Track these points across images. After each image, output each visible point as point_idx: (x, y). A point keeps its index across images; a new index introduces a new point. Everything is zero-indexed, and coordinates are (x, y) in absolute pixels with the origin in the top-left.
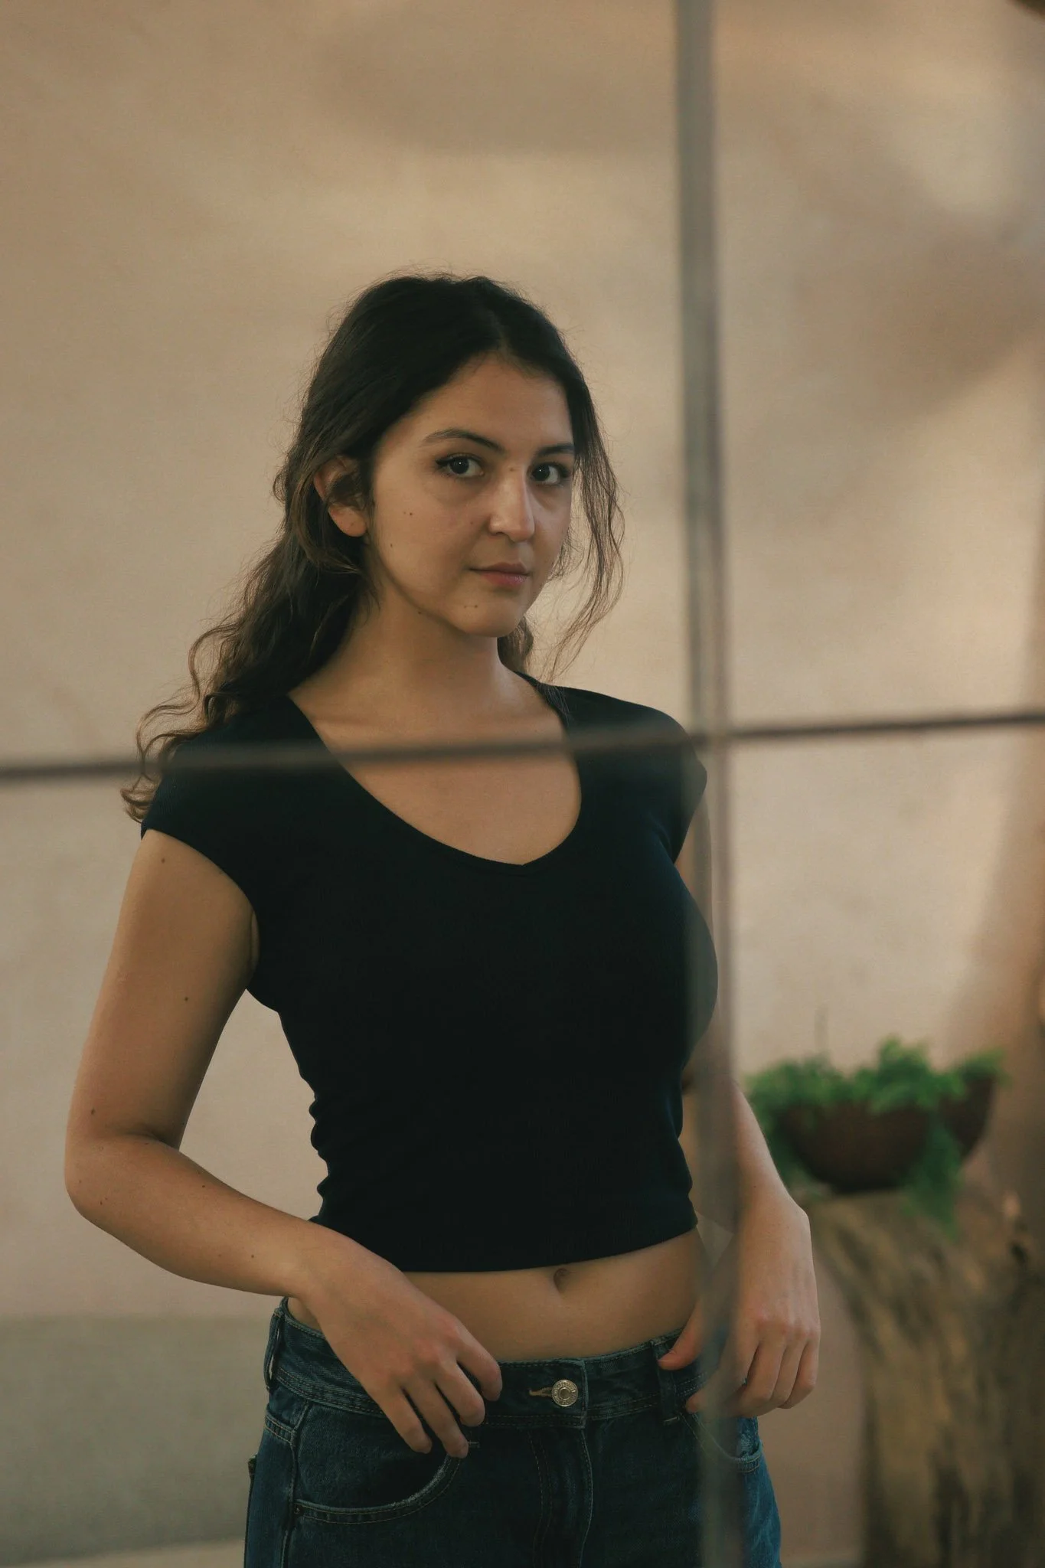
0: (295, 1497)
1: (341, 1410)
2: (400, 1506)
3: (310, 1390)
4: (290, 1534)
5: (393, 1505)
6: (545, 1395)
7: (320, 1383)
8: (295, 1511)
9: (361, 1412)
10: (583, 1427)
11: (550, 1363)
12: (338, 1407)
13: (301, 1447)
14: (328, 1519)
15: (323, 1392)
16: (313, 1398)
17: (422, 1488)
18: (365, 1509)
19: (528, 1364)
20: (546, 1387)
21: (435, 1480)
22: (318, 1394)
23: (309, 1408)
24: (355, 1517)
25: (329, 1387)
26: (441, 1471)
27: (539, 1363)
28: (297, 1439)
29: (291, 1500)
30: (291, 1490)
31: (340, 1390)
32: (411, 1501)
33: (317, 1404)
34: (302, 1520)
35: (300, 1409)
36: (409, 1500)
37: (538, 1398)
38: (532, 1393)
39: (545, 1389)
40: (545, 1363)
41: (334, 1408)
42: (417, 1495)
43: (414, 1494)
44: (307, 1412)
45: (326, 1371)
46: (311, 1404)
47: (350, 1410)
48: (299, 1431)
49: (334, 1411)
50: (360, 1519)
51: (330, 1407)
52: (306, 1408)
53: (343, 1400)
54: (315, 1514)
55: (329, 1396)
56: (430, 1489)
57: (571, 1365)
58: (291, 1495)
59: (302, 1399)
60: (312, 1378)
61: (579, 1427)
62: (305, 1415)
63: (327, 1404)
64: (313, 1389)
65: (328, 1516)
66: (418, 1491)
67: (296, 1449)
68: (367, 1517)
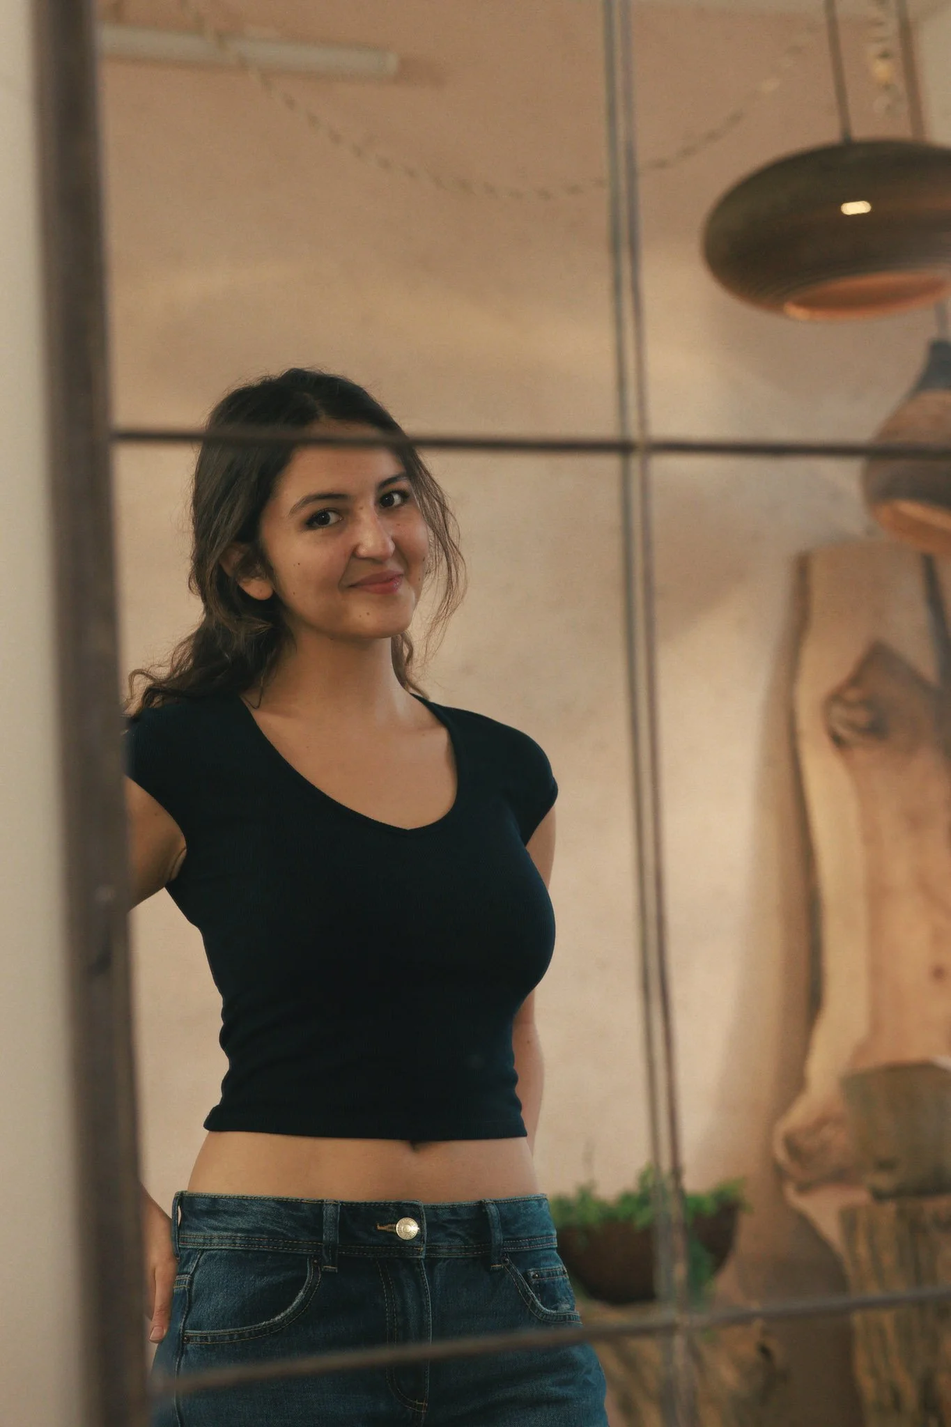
0: (184, 1328)
1: (225, 1249)
2: (269, 1324)
3: (201, 1240)
4: (180, 1359)
5: (263, 1324)
6: (390, 1230)
7: (209, 1233)
8: (183, 1339)
9: (240, 1248)
10: (422, 1257)
11: (394, 1203)
12: (223, 1247)
13: (194, 1287)
14: (209, 1340)
15: (211, 1239)
16: (203, 1246)
17: (286, 1309)
18: (239, 1329)
19: (376, 1203)
20: (392, 1224)
21: (297, 1301)
22: (208, 1241)
23: (201, 1256)
24: (231, 1336)
25: (215, 1234)
26: (301, 1293)
27: (385, 1204)
28: (191, 1283)
29: (181, 1332)
30: (182, 1325)
31: (225, 1234)
32: (278, 1320)
33: (207, 1250)
34: (189, 1347)
35: (194, 1259)
36: (276, 1318)
37: (384, 1231)
38: (379, 1228)
39: (390, 1225)
40: (390, 1203)
41: (219, 1250)
42: (282, 1315)
43: (280, 1314)
44: (199, 1259)
45: (216, 1223)
46: (204, 1250)
47: (232, 1248)
48: (193, 1275)
49: (220, 1252)
50: (236, 1337)
51: (216, 1249)
52: (199, 1256)
53: (227, 1241)
54: (198, 1340)
55: (215, 1241)
56: (293, 1308)
57: (412, 1205)
58: (181, 1328)
59: (196, 1250)
60: (204, 1231)
61: (419, 1257)
62: (198, 1262)
63: (215, 1247)
64: (204, 1239)
65: (209, 1338)
66: (283, 1311)
67: (190, 1291)
68: (241, 1336)
